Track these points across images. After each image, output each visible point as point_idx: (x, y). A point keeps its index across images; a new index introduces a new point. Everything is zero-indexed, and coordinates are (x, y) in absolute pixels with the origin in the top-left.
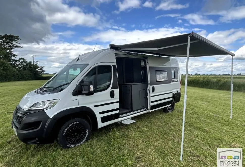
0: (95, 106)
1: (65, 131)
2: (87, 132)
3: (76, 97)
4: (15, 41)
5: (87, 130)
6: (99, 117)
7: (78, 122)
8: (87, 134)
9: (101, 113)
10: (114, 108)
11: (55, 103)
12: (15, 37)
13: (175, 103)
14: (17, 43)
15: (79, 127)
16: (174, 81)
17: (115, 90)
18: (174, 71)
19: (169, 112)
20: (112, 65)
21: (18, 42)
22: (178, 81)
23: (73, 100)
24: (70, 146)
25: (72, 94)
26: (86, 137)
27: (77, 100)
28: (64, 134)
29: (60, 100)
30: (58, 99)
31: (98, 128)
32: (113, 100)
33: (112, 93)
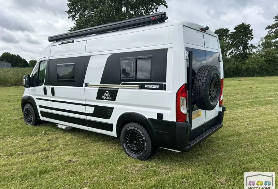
0: (37, 99)
9: (40, 106)
16: (146, 86)
20: (47, 60)
22: (163, 87)
24: (26, 122)
27: (29, 90)
32: (46, 97)
33: (45, 89)
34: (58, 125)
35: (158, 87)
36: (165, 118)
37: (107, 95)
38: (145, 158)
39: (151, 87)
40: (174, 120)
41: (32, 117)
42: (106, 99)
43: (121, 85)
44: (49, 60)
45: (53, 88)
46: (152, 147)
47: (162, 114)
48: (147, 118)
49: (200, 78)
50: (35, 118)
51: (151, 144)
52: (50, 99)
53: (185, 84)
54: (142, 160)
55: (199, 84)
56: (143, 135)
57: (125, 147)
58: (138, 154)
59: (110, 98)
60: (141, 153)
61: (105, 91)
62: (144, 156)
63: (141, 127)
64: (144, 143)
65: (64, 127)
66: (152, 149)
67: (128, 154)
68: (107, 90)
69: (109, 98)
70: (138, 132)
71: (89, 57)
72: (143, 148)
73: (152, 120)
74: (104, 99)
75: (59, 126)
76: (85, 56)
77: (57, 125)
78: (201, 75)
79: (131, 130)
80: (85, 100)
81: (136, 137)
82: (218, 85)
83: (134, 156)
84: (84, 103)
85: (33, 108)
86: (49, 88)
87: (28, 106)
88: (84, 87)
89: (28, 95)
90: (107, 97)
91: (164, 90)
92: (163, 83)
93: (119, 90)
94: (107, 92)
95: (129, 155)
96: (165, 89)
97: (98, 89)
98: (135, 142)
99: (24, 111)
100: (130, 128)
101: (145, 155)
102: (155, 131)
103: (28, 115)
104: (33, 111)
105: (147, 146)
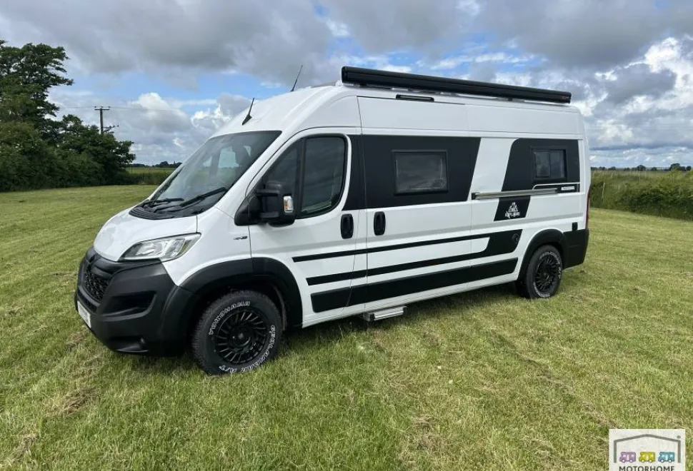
0: (296, 259)
1: (214, 326)
2: (273, 335)
3: (244, 230)
4: (53, 64)
5: (273, 329)
6: (306, 292)
7: (247, 304)
8: (272, 341)
9: (312, 281)
10: (350, 270)
11: (190, 244)
12: (54, 50)
13: (563, 268)
14: (58, 69)
15: (251, 318)
16: (562, 189)
17: (354, 213)
18: (564, 151)
19: (539, 297)
20: (348, 135)
21: (61, 67)
22: (577, 189)
23: (237, 239)
24: (226, 369)
25: (233, 221)
26: (270, 350)
27: (246, 237)
28: (211, 333)
29: (202, 236)
30: (197, 233)
31: (302, 325)
32: (349, 243)
33: (347, 222)
34: (375, 314)
35: (573, 188)
36: (579, 228)
37: (514, 209)
39: (568, 189)
42: (512, 218)
43: (533, 190)
45: (383, 213)
47: (577, 223)
48: (562, 232)
52: (362, 246)
56: (557, 259)
57: (536, 288)
59: (518, 214)
60: (553, 286)
61: (510, 203)
65: (400, 311)
68: (513, 201)
69: (516, 214)
71: (477, 140)
73: (566, 234)
74: (508, 218)
75: (378, 316)
77: (373, 315)
80: (470, 228)
90: (513, 213)
92: (577, 183)
93: (532, 198)
94: (515, 203)
97: (499, 200)
98: (545, 274)
100: (543, 255)
105: (561, 272)
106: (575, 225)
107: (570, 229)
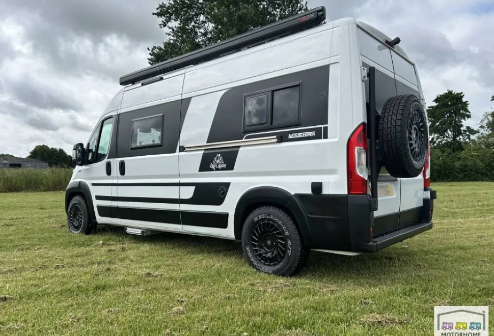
0: (93, 184)
9: (98, 198)
17: (111, 160)
20: (114, 115)
31: (96, 221)
33: (109, 166)
34: (128, 229)
35: (313, 134)
36: (326, 191)
37: (219, 161)
38: (287, 271)
39: (300, 136)
40: (343, 190)
41: (81, 218)
42: (217, 169)
43: (244, 140)
44: (119, 114)
45: (124, 161)
46: (301, 248)
47: (321, 183)
48: (293, 194)
49: (391, 112)
50: (87, 220)
51: (299, 244)
52: (115, 181)
53: (363, 124)
54: (283, 275)
55: (390, 123)
56: (284, 228)
57: (250, 254)
58: (275, 265)
59: (224, 166)
60: (280, 262)
61: (215, 155)
62: (286, 268)
63: (281, 214)
64: (286, 243)
65: (139, 232)
66: (301, 253)
67: (255, 267)
68: (218, 153)
69: (222, 166)
70: (274, 221)
71: (188, 100)
72: (284, 252)
73: (301, 197)
74: (213, 170)
75: (129, 230)
76: (182, 100)
77: (126, 229)
78: (392, 108)
79: (262, 220)
80: (179, 176)
81: (271, 232)
82: (422, 131)
83: (267, 268)
84: (176, 181)
85: (86, 202)
86: (115, 162)
87: (76, 200)
88: (177, 153)
89: (79, 180)
90: (218, 164)
91: (324, 138)
92: (322, 126)
93: (241, 149)
94: (219, 155)
95: (257, 269)
96: (326, 137)
97: (202, 152)
98: (269, 242)
99: (69, 209)
100: (260, 217)
101: (289, 265)
102: (307, 216)
103: (75, 216)
104: (86, 208)
105: (293, 248)
106: (317, 187)
107: (309, 191)
